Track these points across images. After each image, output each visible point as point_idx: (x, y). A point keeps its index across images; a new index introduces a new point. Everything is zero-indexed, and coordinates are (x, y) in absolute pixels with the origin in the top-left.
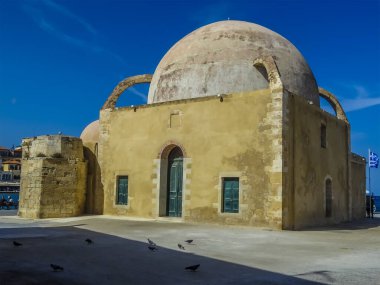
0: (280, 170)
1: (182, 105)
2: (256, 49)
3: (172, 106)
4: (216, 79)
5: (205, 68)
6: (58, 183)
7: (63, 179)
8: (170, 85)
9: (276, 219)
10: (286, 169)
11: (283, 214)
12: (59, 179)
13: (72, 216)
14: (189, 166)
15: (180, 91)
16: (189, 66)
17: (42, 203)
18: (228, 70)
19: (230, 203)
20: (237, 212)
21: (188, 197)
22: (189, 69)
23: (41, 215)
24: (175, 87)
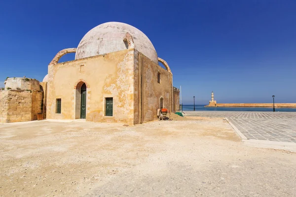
0: (133, 93)
1: (85, 60)
2: (126, 33)
3: (81, 61)
4: (104, 47)
5: (98, 42)
6: (19, 103)
7: (23, 101)
8: (82, 51)
9: (131, 119)
10: (137, 92)
11: (135, 116)
12: (20, 101)
13: (29, 120)
14: (89, 93)
15: (86, 54)
16: (91, 41)
17: (8, 114)
18: (110, 42)
19: (109, 112)
20: (112, 115)
21: (89, 109)
22: (90, 43)
23: (9, 121)
24: (83, 52)
